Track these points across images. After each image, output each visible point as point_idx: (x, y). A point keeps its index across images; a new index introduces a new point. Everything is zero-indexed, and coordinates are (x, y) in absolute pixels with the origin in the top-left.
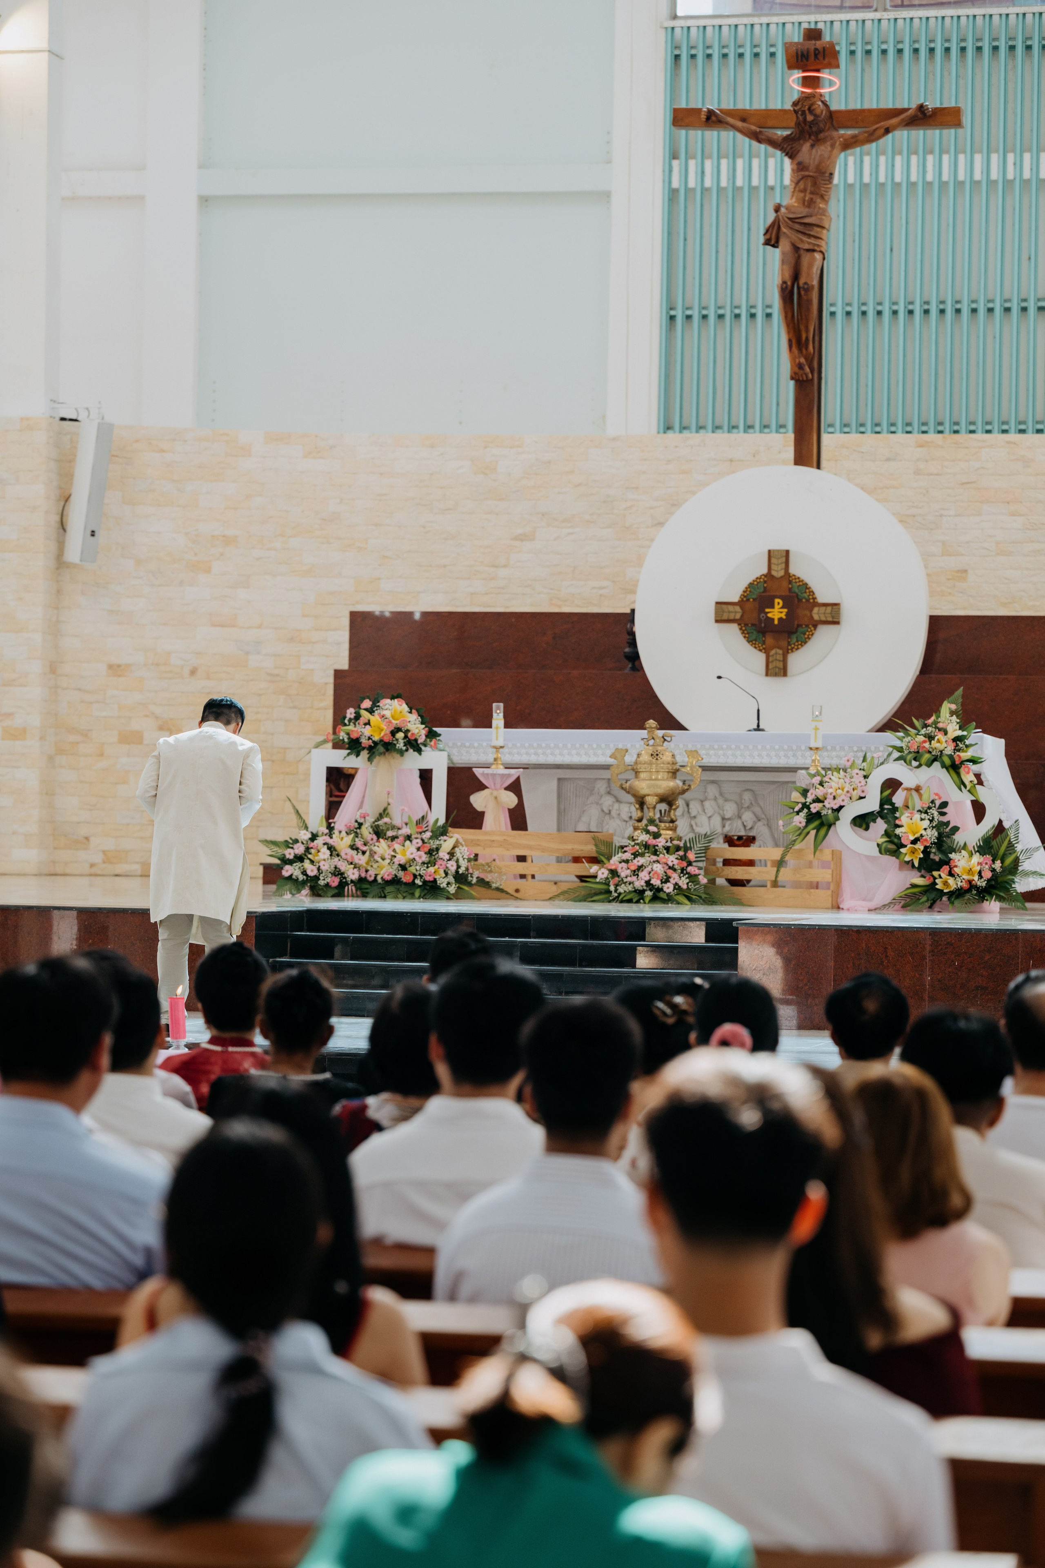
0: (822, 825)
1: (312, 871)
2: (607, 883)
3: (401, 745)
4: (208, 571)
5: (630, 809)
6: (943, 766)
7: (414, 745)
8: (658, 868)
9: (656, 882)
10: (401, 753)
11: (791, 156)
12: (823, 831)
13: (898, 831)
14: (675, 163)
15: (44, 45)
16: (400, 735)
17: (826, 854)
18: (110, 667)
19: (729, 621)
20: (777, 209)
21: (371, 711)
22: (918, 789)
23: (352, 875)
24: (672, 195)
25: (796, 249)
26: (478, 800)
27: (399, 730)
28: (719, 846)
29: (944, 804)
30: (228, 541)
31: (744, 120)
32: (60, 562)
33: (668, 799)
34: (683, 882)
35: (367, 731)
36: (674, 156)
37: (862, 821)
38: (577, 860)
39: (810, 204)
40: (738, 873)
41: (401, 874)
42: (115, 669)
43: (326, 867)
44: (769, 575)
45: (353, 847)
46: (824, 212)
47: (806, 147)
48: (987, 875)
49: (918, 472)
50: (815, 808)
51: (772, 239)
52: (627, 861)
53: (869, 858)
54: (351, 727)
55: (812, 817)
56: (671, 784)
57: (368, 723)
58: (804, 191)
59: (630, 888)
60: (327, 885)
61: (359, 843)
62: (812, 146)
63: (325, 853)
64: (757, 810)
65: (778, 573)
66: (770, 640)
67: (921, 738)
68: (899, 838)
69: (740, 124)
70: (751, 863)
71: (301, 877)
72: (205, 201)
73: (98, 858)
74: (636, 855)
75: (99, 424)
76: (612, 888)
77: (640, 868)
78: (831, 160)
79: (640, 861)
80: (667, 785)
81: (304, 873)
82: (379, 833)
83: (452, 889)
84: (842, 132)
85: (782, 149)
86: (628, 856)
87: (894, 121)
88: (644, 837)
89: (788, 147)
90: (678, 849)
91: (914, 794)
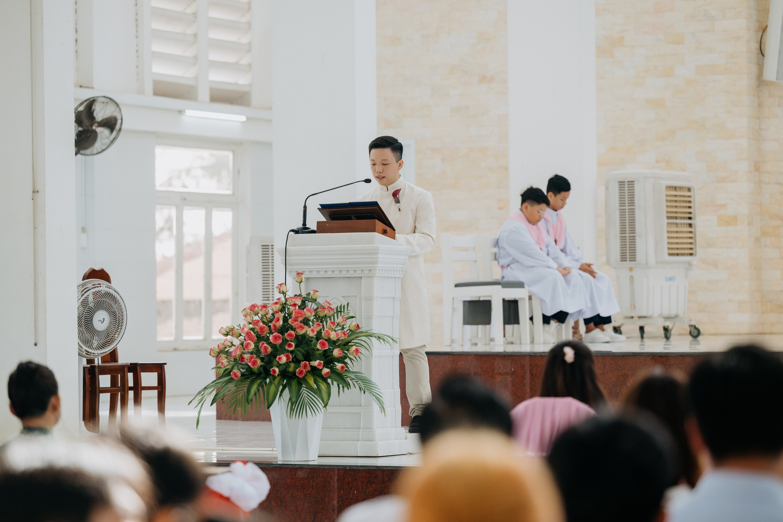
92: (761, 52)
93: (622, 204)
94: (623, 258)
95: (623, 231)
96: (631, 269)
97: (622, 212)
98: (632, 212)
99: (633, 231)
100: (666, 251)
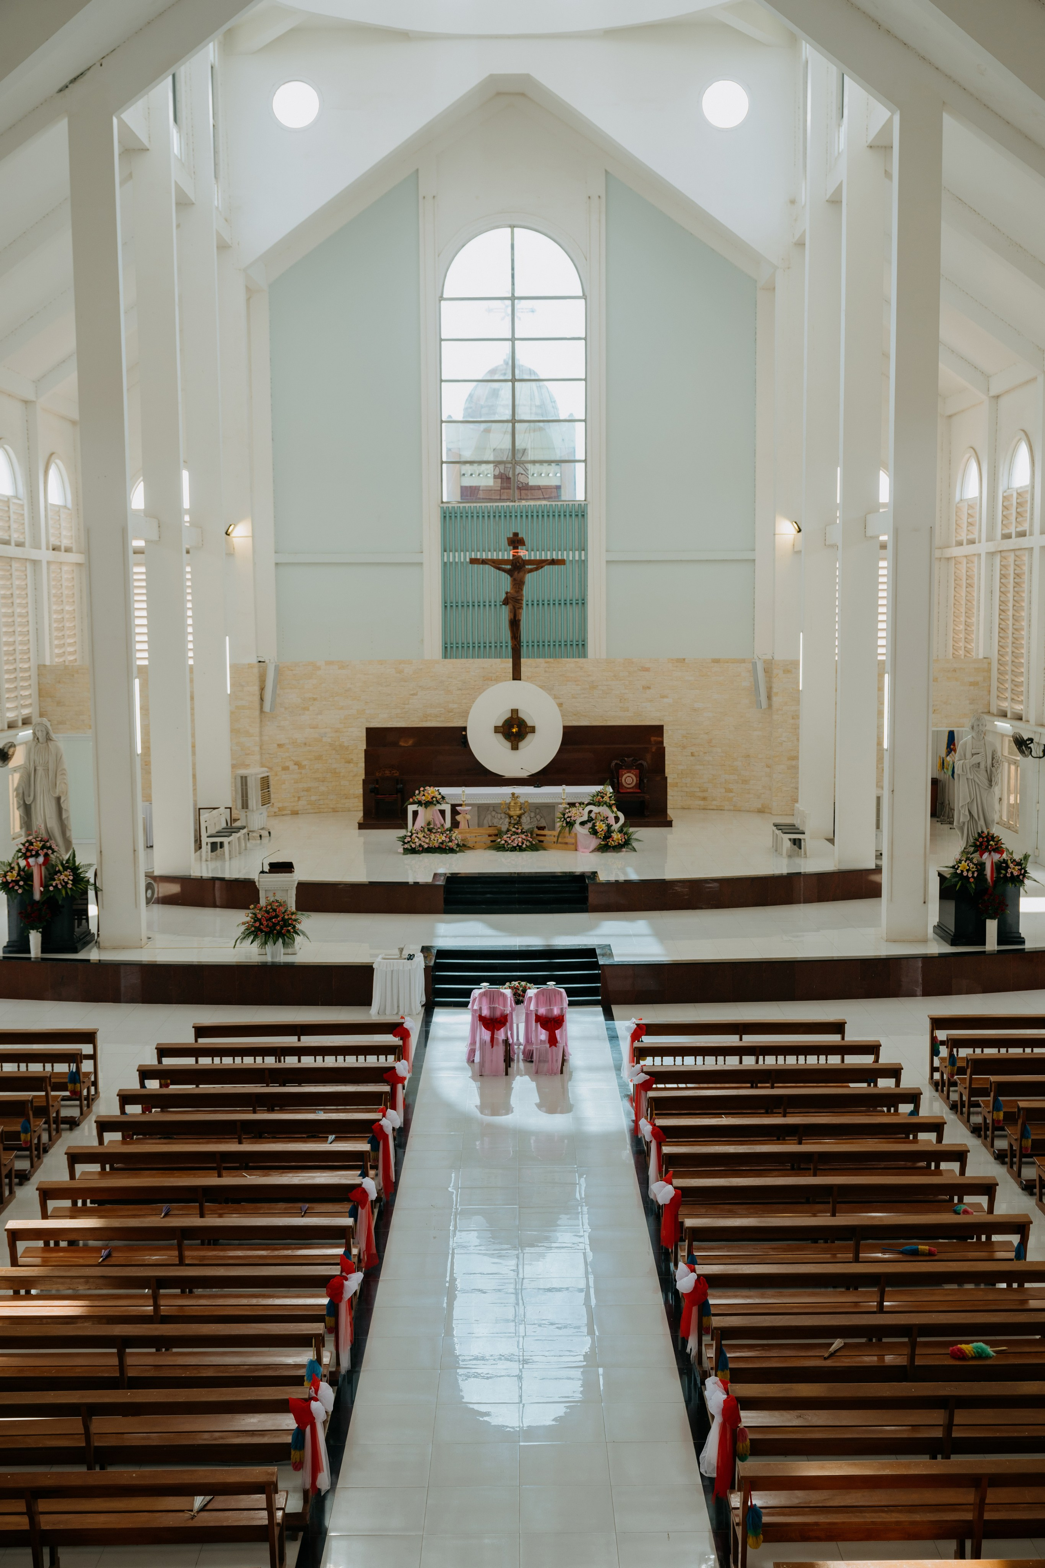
0: (571, 825)
1: (413, 846)
2: (504, 844)
3: (435, 802)
4: (308, 710)
5: (507, 820)
6: (607, 806)
7: (438, 802)
8: (520, 839)
9: (520, 844)
10: (435, 805)
11: (511, 576)
12: (571, 827)
13: (596, 828)
14: (445, 553)
15: (250, 534)
16: (434, 799)
17: (573, 834)
18: (278, 745)
19: (499, 732)
20: (507, 593)
21: (423, 791)
22: (599, 813)
23: (426, 846)
24: (445, 564)
25: (514, 607)
26: (458, 818)
27: (433, 797)
28: (536, 830)
29: (607, 818)
30: (315, 699)
31: (494, 563)
32: (261, 710)
33: (520, 817)
34: (528, 844)
35: (424, 798)
36: (445, 551)
37: (583, 824)
38: (490, 836)
39: (517, 592)
40: (541, 838)
41: (441, 845)
42: (280, 746)
43: (417, 844)
44: (511, 717)
45: (424, 837)
46: (522, 595)
47: (516, 573)
48: (624, 840)
49: (546, 671)
50: (568, 820)
51: (506, 602)
52: (509, 837)
53: (585, 834)
54: (417, 797)
55: (567, 823)
56: (521, 812)
57: (424, 795)
58: (516, 588)
59: (511, 846)
60: (419, 850)
61: (425, 835)
62: (518, 573)
63: (417, 840)
64: (541, 814)
65: (515, 717)
66: (512, 738)
67: (599, 797)
68: (596, 830)
69: (493, 564)
70: (545, 835)
71: (410, 848)
72: (277, 564)
73: (276, 810)
74: (512, 835)
75: (275, 666)
76: (506, 846)
77: (514, 839)
78: (524, 577)
79: (513, 837)
80: (518, 812)
81: (411, 846)
82: (430, 830)
83: (458, 849)
84: (527, 567)
85: (508, 574)
86: (509, 835)
87: (544, 564)
88: (514, 829)
89: (509, 572)
90: (524, 832)
91: (598, 815)
92: (262, 699)
93: (242, 785)
94: (243, 808)
95: (242, 797)
96: (246, 812)
97: (242, 789)
98: (247, 789)
99: (247, 796)
100: (261, 804)
